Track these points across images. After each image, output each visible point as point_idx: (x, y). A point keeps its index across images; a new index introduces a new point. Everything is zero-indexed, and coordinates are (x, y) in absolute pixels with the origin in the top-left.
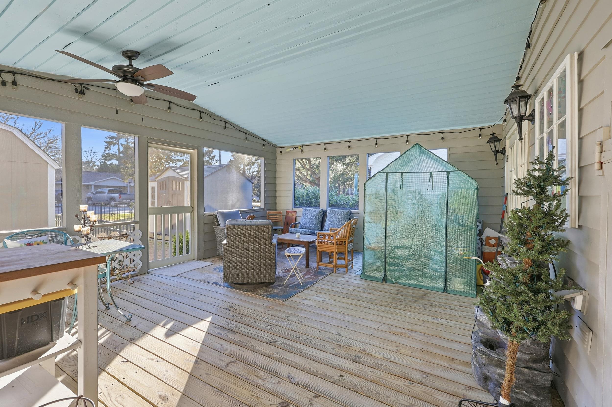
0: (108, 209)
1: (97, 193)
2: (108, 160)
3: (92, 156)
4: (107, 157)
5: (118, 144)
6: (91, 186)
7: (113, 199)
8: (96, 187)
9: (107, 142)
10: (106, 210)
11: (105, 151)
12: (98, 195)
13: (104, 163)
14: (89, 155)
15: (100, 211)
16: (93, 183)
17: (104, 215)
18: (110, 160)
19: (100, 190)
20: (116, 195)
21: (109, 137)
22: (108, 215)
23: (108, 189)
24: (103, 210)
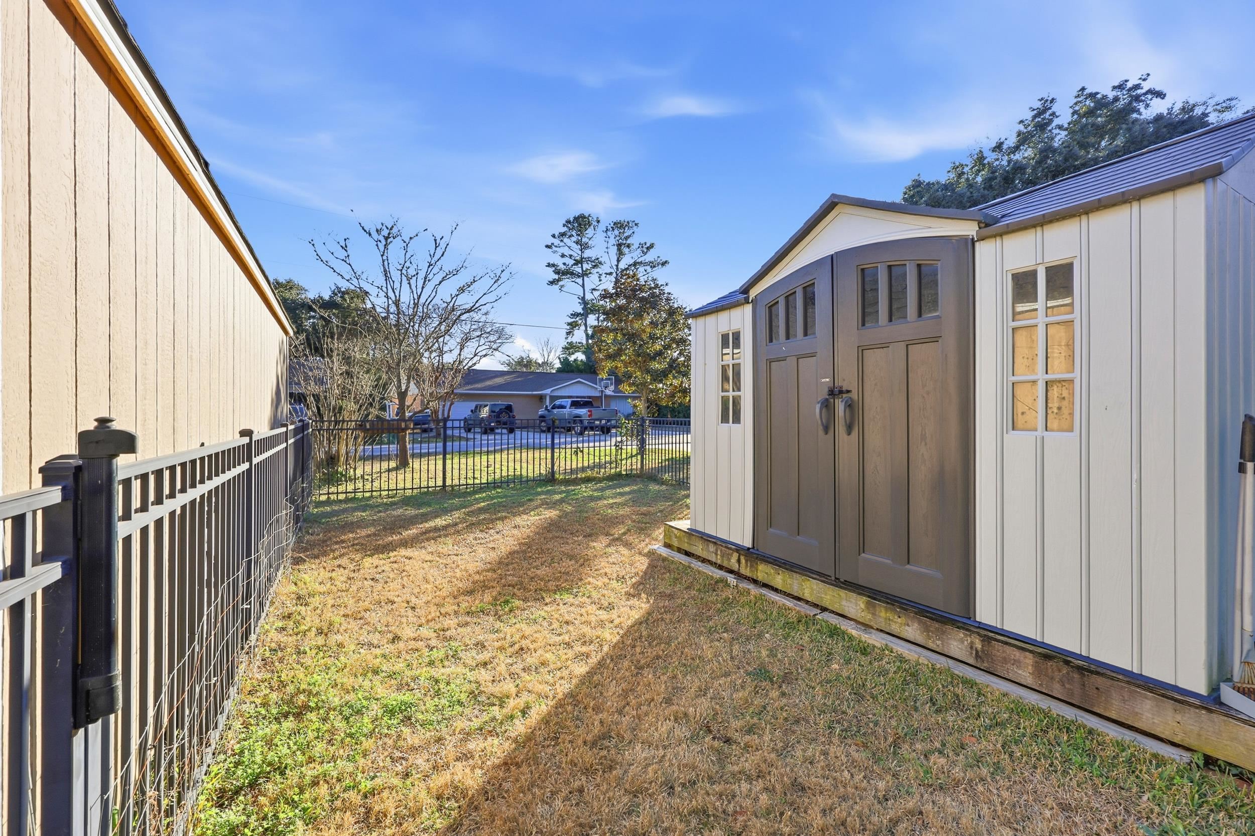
0: (569, 439)
1: (553, 408)
2: (570, 354)
3: (549, 350)
4: (570, 348)
5: (586, 325)
6: (545, 395)
7: (577, 419)
8: (553, 398)
9: (569, 324)
10: (563, 440)
11: (566, 338)
12: (555, 411)
13: (566, 359)
14: (545, 349)
15: (549, 442)
16: (548, 391)
17: (558, 450)
18: (573, 354)
19: (558, 402)
20: (583, 412)
21: (572, 315)
22: (568, 451)
23: (570, 400)
24: (556, 441)
